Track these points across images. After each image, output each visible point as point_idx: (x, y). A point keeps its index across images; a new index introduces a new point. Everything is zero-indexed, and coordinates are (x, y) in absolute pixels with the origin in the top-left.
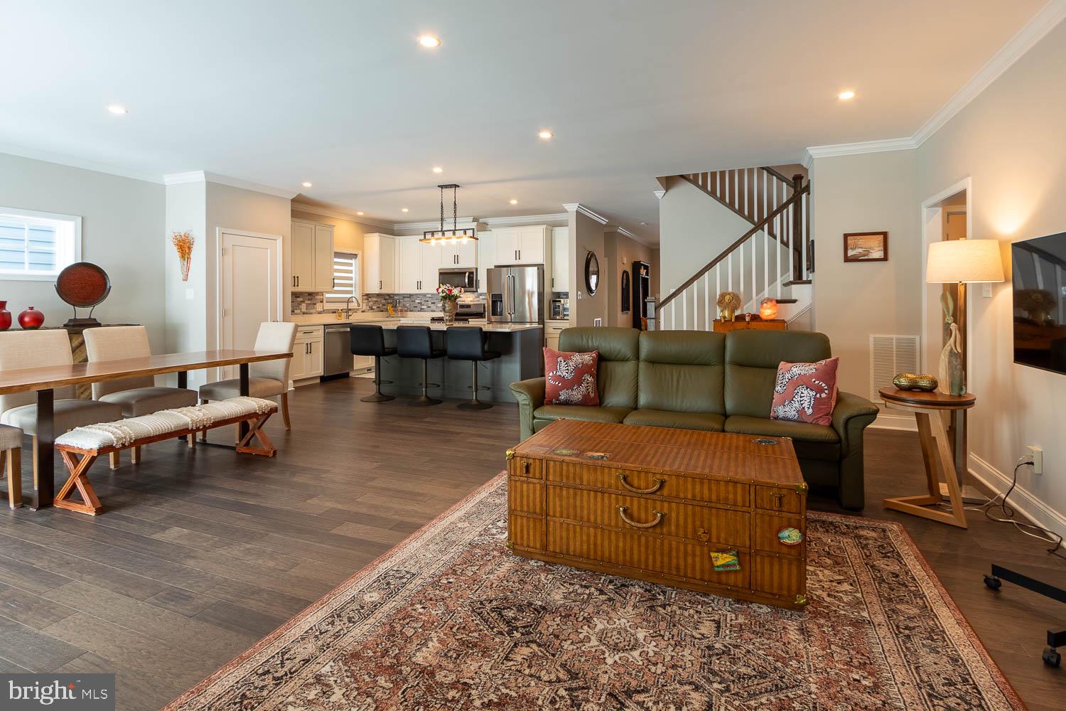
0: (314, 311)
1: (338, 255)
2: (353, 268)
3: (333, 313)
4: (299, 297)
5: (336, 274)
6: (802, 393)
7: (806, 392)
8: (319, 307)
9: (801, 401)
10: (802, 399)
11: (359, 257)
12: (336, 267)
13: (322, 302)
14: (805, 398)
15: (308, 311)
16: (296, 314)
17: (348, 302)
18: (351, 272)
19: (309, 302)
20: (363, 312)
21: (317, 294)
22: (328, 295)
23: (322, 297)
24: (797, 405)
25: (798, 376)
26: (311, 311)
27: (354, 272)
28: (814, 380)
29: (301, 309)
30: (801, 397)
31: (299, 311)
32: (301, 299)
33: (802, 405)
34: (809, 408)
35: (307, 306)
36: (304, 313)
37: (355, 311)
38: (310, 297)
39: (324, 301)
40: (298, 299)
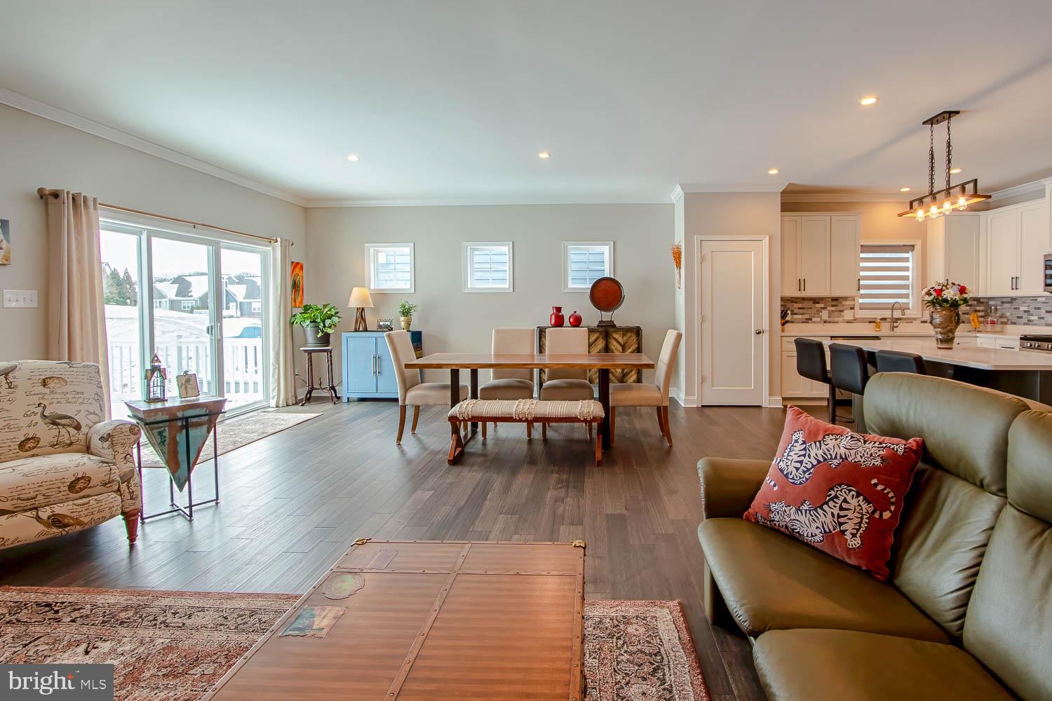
0: (841, 319)
1: (865, 249)
2: (909, 264)
3: (870, 322)
4: (818, 303)
5: (862, 274)
8: (848, 315)
11: (918, 248)
12: (862, 264)
13: (852, 308)
15: (831, 319)
16: (814, 322)
17: (893, 309)
18: (906, 269)
19: (833, 309)
20: (922, 322)
21: (845, 299)
22: (861, 301)
23: (852, 303)
26: (836, 319)
27: (910, 269)
29: (821, 317)
31: (818, 319)
32: (822, 306)
35: (829, 314)
36: (825, 322)
37: (910, 320)
38: (834, 303)
39: (857, 307)
40: (818, 305)
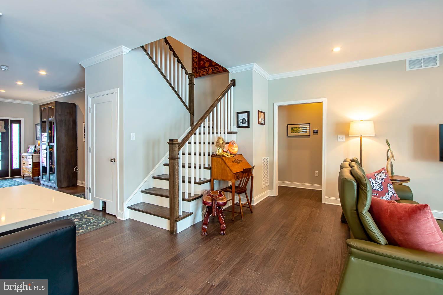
6: (379, 187)
7: (378, 188)
9: (377, 183)
10: (377, 184)
14: (376, 185)
24: (378, 181)
25: (386, 195)
28: (378, 195)
30: (378, 185)
33: (376, 182)
34: (372, 181)
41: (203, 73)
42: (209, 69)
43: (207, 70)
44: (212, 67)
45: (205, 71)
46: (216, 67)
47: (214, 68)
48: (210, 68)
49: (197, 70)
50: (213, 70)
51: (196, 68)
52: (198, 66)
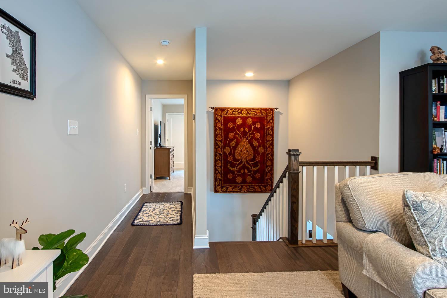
41: (233, 189)
42: (242, 186)
43: (238, 186)
44: (247, 185)
45: (236, 188)
46: (252, 186)
47: (249, 186)
48: (244, 185)
49: (221, 183)
50: (248, 189)
51: (220, 180)
52: (224, 178)
